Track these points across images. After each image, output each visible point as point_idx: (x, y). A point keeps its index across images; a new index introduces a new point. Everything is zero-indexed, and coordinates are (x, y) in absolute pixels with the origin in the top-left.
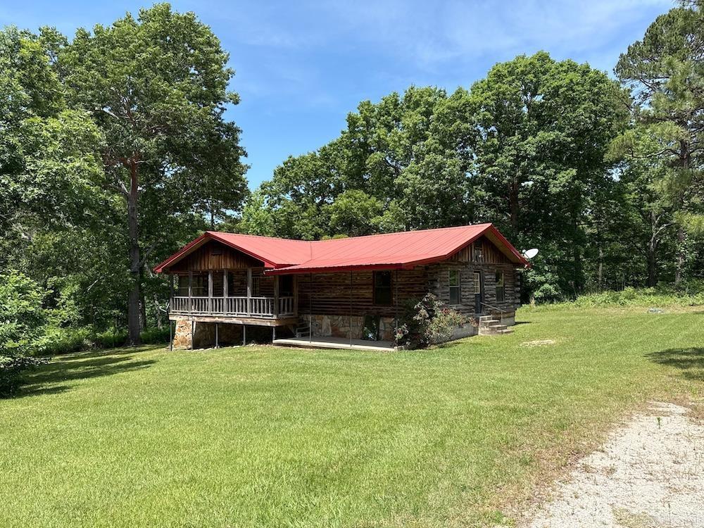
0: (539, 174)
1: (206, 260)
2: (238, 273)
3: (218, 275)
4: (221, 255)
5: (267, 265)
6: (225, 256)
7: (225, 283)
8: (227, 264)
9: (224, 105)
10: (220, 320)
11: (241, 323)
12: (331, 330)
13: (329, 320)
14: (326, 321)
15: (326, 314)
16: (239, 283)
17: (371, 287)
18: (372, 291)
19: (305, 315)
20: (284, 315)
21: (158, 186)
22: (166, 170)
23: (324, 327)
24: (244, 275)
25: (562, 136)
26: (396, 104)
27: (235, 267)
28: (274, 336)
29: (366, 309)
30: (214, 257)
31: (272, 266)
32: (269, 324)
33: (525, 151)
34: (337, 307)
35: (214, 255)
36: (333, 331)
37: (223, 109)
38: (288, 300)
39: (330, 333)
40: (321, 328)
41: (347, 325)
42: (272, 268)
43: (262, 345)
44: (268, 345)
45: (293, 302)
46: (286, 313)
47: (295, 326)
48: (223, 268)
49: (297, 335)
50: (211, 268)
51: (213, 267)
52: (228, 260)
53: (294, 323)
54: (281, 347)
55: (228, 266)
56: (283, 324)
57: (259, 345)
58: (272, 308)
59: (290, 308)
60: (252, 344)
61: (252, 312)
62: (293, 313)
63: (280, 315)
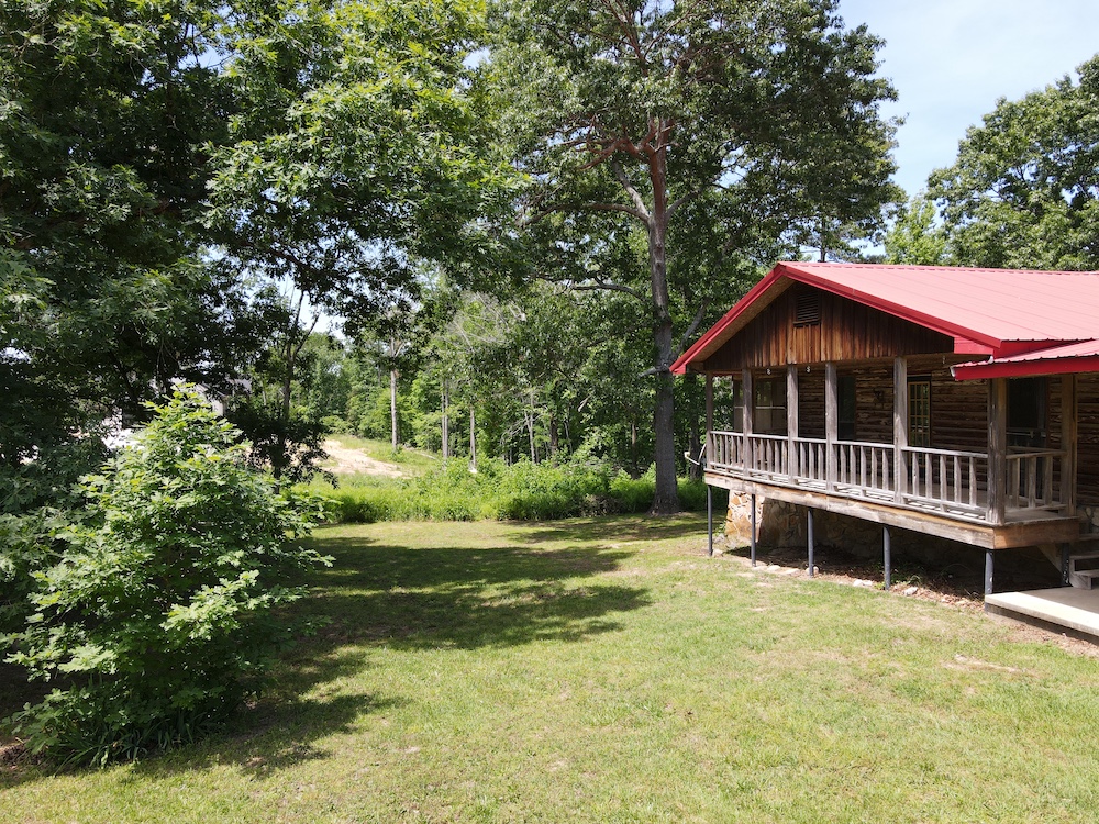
1: (773, 347)
2: (868, 371)
3: (810, 379)
4: (819, 323)
5: (961, 346)
6: (830, 328)
7: (828, 403)
8: (835, 349)
10: (817, 502)
11: (874, 517)
16: (871, 400)
20: (1030, 512)
24: (883, 377)
27: (857, 356)
28: (989, 579)
30: (801, 331)
32: (969, 538)
35: (798, 326)
38: (1040, 461)
42: (987, 358)
43: (944, 598)
44: (964, 601)
45: (1057, 467)
46: (1032, 507)
47: (1064, 549)
48: (823, 359)
49: (1076, 579)
50: (792, 359)
51: (798, 358)
52: (837, 338)
53: (1064, 538)
54: (1018, 624)
55: (838, 355)
56: (1024, 543)
57: (934, 595)
58: (981, 489)
59: (1048, 488)
60: (912, 589)
61: (910, 491)
62: (1056, 505)
63: (1011, 511)
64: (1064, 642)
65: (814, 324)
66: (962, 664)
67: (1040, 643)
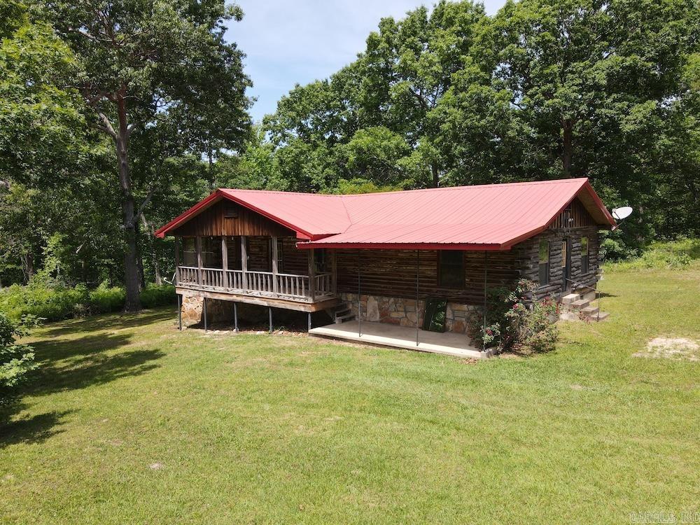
0: (608, 107)
1: (214, 226)
3: (234, 243)
4: (237, 218)
5: (299, 235)
6: (243, 221)
8: (245, 230)
9: (225, 23)
10: (239, 299)
11: (265, 304)
12: (378, 314)
13: (376, 302)
14: (372, 303)
15: (372, 294)
16: (257, 250)
17: (435, 263)
18: (435, 268)
19: (344, 295)
20: (322, 297)
21: (150, 124)
22: (159, 104)
23: (370, 310)
25: (640, 60)
26: (423, 22)
27: (256, 234)
28: (310, 324)
29: (428, 291)
30: (228, 221)
31: (306, 238)
32: (302, 309)
33: (594, 79)
34: (388, 286)
35: (227, 218)
36: (382, 315)
37: (224, 29)
38: (325, 277)
39: (378, 318)
40: (366, 312)
41: (401, 309)
42: (308, 241)
43: (294, 334)
44: (301, 334)
45: (330, 279)
46: (323, 295)
47: (333, 309)
48: (240, 234)
49: (337, 320)
50: (224, 233)
51: (227, 233)
52: (246, 226)
53: (333, 306)
54: (319, 339)
55: (247, 233)
56: (321, 309)
57: (290, 333)
58: (307, 288)
59: (328, 288)
60: (281, 332)
61: (280, 292)
62: (331, 293)
63: (316, 297)
64: (334, 342)
65: (235, 218)
66: (305, 354)
67: (327, 344)
